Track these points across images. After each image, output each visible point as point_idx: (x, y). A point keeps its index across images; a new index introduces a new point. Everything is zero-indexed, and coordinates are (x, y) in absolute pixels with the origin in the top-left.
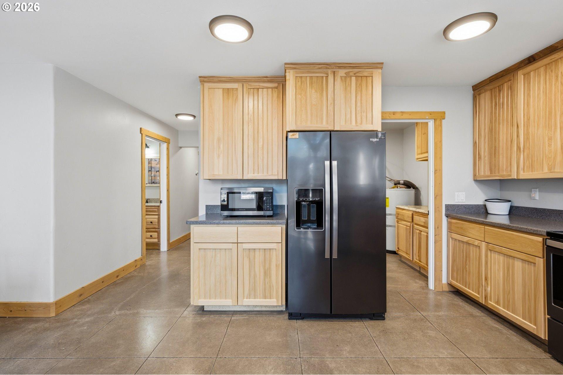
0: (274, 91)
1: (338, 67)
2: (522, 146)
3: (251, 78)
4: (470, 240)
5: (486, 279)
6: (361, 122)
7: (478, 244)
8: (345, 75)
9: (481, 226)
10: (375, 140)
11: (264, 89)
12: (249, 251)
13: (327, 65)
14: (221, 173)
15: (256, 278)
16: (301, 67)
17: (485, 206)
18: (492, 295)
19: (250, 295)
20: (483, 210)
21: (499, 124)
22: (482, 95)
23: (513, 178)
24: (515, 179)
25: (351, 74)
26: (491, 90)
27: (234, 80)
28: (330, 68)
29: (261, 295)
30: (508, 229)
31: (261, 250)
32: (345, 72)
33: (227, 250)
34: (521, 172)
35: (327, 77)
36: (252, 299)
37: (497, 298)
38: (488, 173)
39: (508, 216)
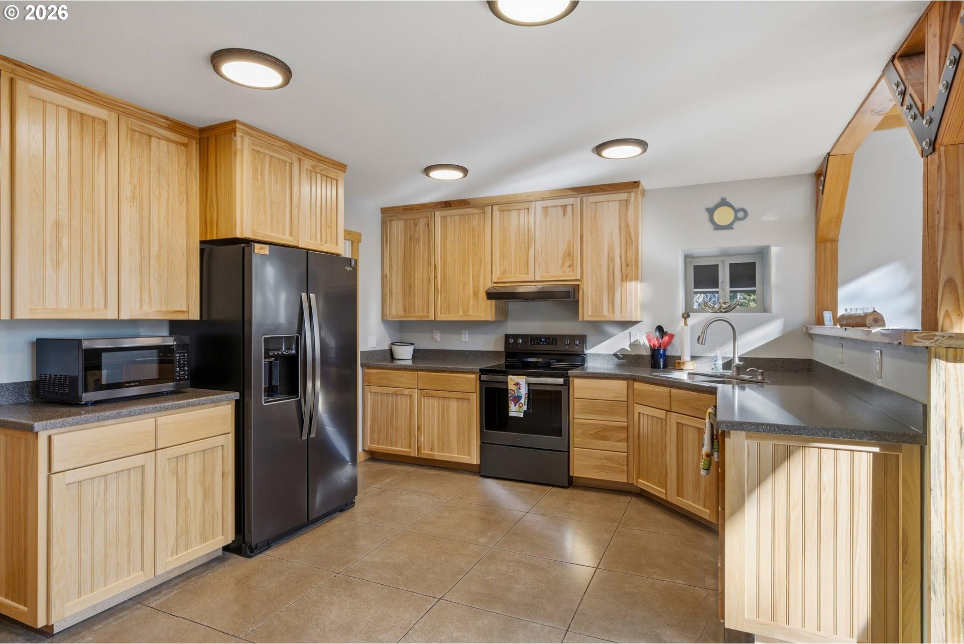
0: (181, 149)
1: (304, 153)
2: (439, 287)
3: (135, 108)
4: (398, 390)
5: (419, 429)
6: (326, 241)
7: (410, 392)
8: (311, 169)
9: (414, 372)
10: (349, 269)
11: (163, 141)
12: (177, 461)
13: (291, 145)
14: (64, 305)
15: (189, 510)
16: (259, 136)
17: (391, 350)
18: (426, 443)
19: (177, 548)
20: (389, 356)
21: (414, 260)
22: (394, 223)
23: (431, 319)
24: (433, 320)
25: (318, 170)
26: (406, 220)
27: (97, 99)
28: (294, 152)
29: (198, 538)
30: (441, 371)
31: (198, 454)
32: (313, 164)
33: (132, 470)
34: (439, 314)
35: (291, 164)
36: (182, 553)
37: (431, 445)
38: (402, 313)
39: (411, 360)
